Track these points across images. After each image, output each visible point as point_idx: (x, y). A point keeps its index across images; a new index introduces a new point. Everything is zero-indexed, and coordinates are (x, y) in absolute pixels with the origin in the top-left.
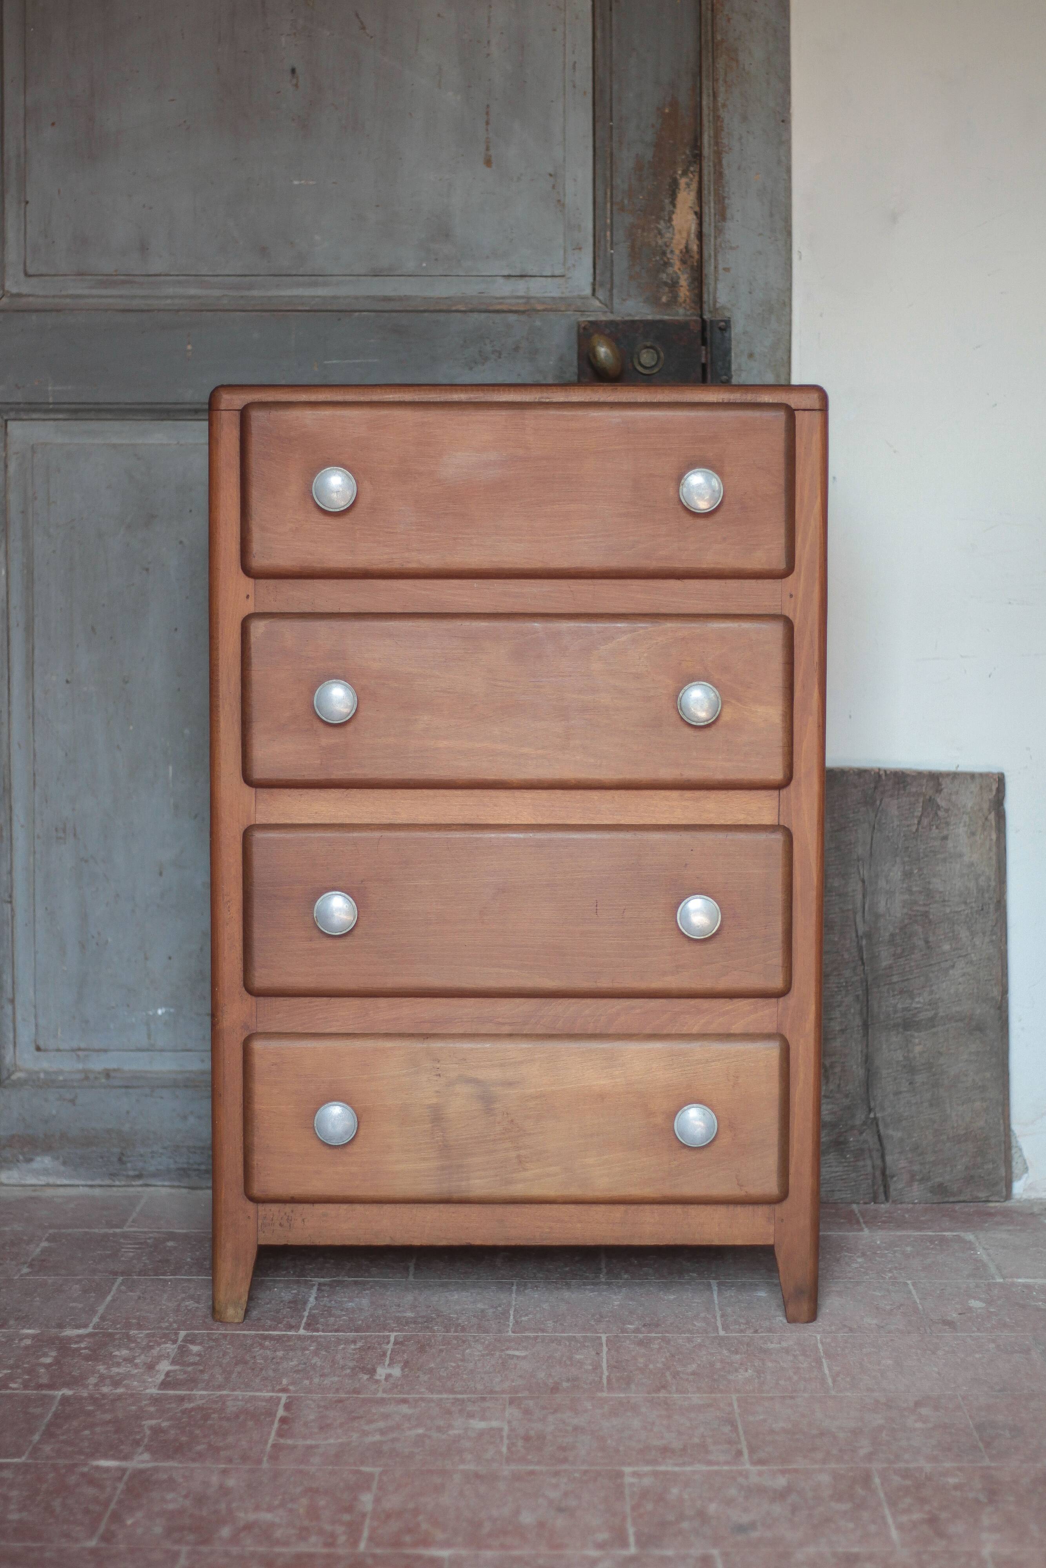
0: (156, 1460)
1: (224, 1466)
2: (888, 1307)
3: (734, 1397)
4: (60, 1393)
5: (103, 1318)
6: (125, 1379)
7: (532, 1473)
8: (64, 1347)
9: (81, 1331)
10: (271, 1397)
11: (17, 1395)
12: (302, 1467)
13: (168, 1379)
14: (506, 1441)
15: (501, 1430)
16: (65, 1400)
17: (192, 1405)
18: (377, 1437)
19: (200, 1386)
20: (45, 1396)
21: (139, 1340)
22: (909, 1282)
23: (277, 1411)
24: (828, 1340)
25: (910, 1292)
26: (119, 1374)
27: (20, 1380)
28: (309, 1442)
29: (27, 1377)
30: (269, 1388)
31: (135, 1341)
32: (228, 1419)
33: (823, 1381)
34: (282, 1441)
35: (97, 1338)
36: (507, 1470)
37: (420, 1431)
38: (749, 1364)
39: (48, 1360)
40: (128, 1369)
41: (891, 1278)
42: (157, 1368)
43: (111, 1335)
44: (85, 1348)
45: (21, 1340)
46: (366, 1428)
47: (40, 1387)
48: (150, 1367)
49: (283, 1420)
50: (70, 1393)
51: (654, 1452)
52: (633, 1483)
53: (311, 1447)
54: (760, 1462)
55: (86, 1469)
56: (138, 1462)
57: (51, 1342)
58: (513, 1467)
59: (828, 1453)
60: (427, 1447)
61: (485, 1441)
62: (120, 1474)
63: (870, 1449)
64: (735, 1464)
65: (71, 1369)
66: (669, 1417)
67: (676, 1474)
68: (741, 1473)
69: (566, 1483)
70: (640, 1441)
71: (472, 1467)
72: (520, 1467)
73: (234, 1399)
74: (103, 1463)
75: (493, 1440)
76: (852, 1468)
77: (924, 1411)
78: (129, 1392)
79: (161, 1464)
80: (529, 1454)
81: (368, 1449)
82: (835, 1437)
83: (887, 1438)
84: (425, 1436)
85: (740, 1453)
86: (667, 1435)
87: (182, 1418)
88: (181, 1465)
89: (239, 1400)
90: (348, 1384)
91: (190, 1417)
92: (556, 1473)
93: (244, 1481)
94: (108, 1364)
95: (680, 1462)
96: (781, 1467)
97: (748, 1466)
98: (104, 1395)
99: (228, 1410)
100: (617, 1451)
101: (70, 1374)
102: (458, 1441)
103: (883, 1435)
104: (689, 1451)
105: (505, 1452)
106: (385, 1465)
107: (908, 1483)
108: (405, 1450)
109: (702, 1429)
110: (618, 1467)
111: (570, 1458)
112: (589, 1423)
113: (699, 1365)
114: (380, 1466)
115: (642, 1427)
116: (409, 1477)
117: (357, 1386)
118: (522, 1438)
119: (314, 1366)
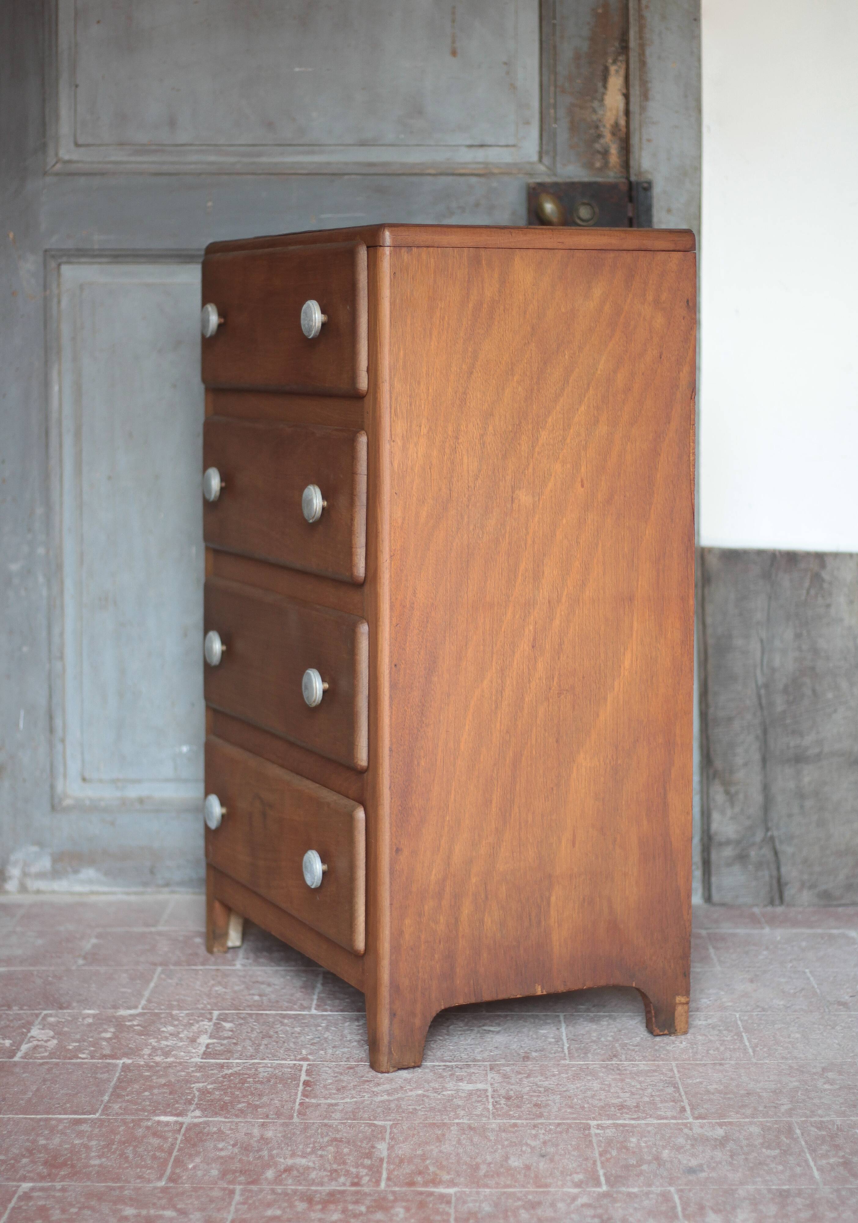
0: (206, 1116)
1: (262, 1120)
2: (792, 991)
3: (674, 1064)
4: (121, 1062)
5: (149, 1001)
6: (173, 1050)
7: (515, 1125)
8: (120, 1024)
9: (133, 1012)
10: (295, 1065)
11: (86, 1063)
12: (325, 1121)
13: (209, 1050)
14: (491, 1100)
15: (486, 1090)
16: (126, 1068)
17: (230, 1071)
18: (386, 1097)
19: (235, 1056)
20: (109, 1064)
21: (181, 1019)
22: (807, 970)
23: (300, 1076)
24: (745, 1018)
25: (809, 979)
26: (168, 1046)
27: (87, 1052)
28: (329, 1101)
29: (92, 1049)
30: (292, 1057)
31: (178, 1020)
32: (262, 1083)
33: (745, 1051)
34: (307, 1100)
35: (146, 1017)
36: (494, 1123)
37: (420, 1092)
39: (108, 1035)
40: (175, 1042)
41: (791, 967)
42: (198, 1041)
43: (157, 1015)
44: (138, 1025)
45: (84, 1018)
46: (375, 1089)
47: (104, 1057)
48: (193, 1040)
49: (306, 1083)
50: (130, 1061)
51: (613, 1109)
52: (599, 1134)
53: (332, 1105)
54: (699, 1117)
55: (149, 1124)
56: (192, 1117)
57: (109, 1020)
58: (499, 1121)
59: (755, 1109)
60: (427, 1105)
61: (473, 1100)
62: (178, 1127)
63: (790, 1106)
64: (680, 1118)
65: (128, 1042)
66: (622, 1080)
67: (633, 1126)
68: (685, 1125)
69: (543, 1134)
70: (600, 1100)
71: (466, 1121)
72: (505, 1121)
73: (264, 1067)
74: (163, 1118)
75: (480, 1099)
76: (776, 1121)
77: (830, 1075)
78: (178, 1061)
79: (210, 1119)
80: (510, 1110)
81: (378, 1107)
82: (760, 1097)
83: (803, 1097)
84: (424, 1096)
85: (683, 1110)
86: (622, 1095)
87: (224, 1082)
88: (227, 1120)
89: (268, 1067)
90: (356, 1054)
91: (230, 1081)
92: (535, 1126)
93: (280, 1133)
94: (157, 1038)
95: (635, 1116)
96: (718, 1121)
97: (691, 1120)
98: (157, 1064)
99: (261, 1075)
100: (583, 1108)
101: (127, 1046)
102: (452, 1100)
103: (799, 1094)
104: (642, 1108)
105: (491, 1109)
106: (394, 1120)
107: (824, 1133)
108: (410, 1107)
109: (650, 1091)
110: (584, 1121)
111: (545, 1114)
112: (557, 1085)
113: (642, 1038)
114: (390, 1120)
115: (601, 1089)
116: (415, 1129)
117: (364, 1056)
118: (504, 1097)
119: (326, 1040)
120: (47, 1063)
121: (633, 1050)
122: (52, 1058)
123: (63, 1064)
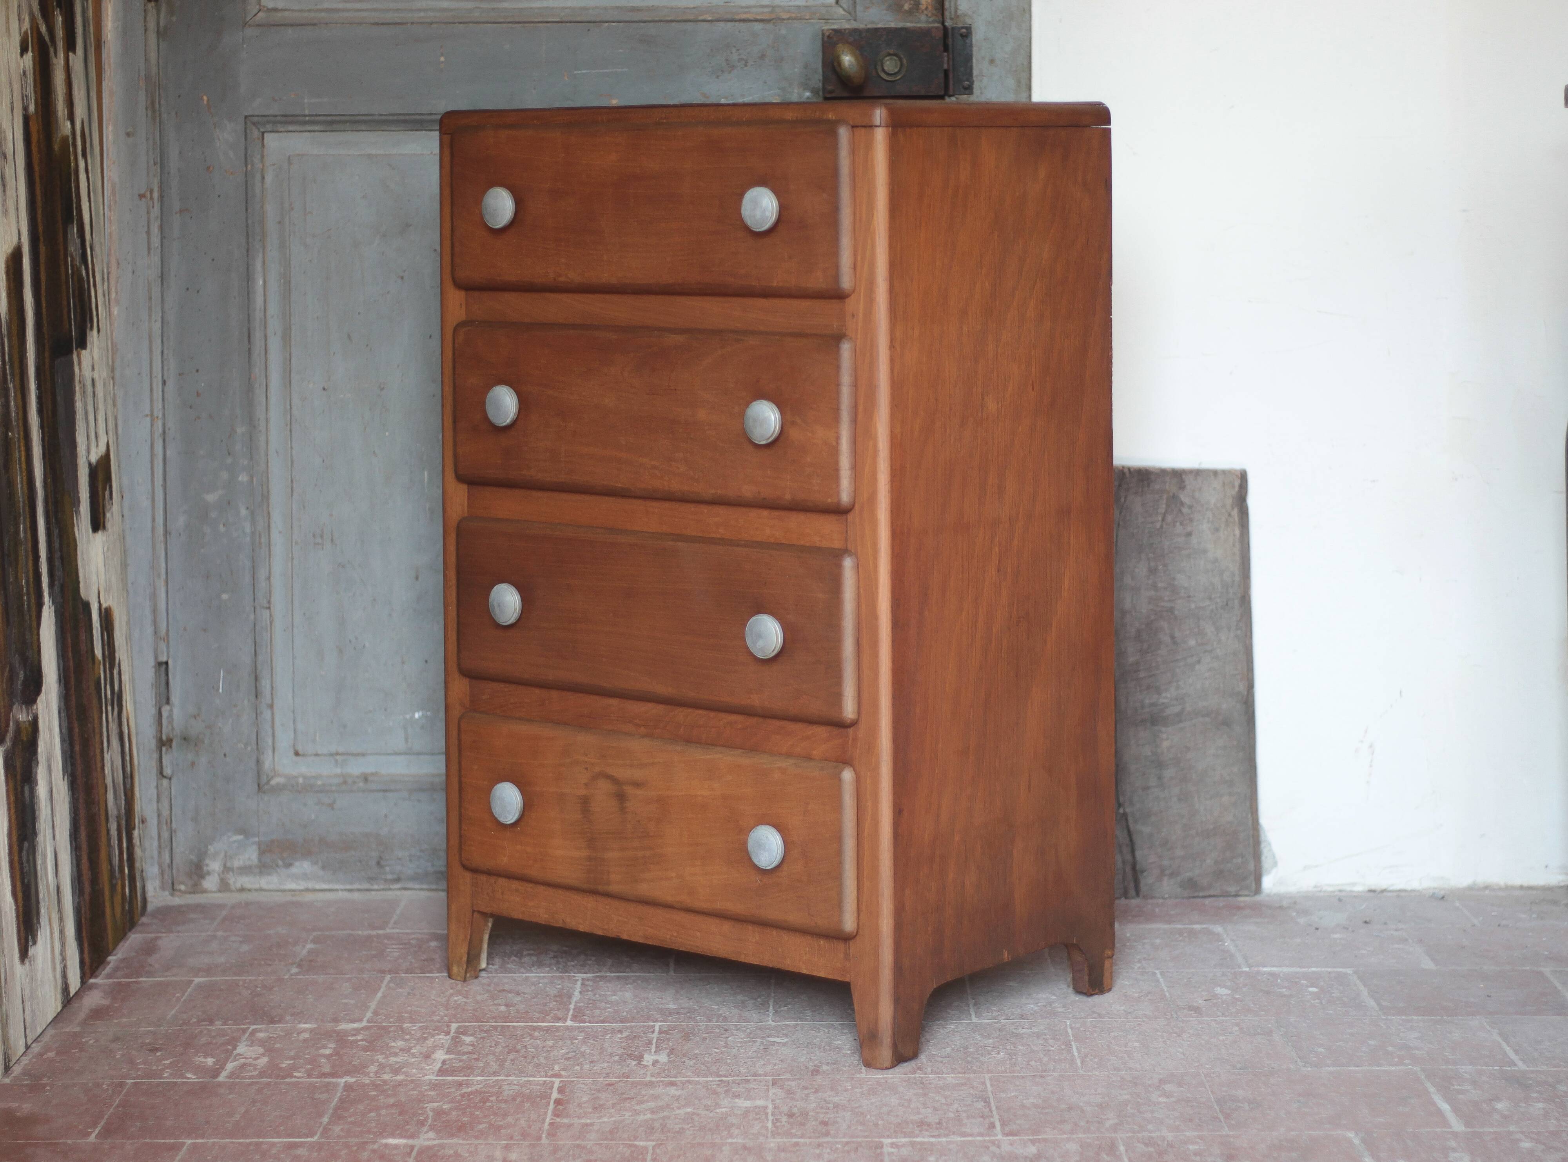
0: (441, 1138)
1: (506, 1142)
2: (1137, 995)
3: (987, 1076)
4: (343, 1080)
5: (376, 1013)
6: (404, 1067)
7: (796, 1144)
8: (341, 1039)
9: (356, 1025)
10: (545, 1082)
11: (302, 1083)
12: (578, 1142)
13: (445, 1067)
14: (770, 1118)
15: (766, 1107)
16: (348, 1087)
17: (470, 1089)
18: (649, 1116)
19: (476, 1072)
20: (329, 1083)
21: (413, 1032)
22: (1157, 971)
23: (551, 1094)
24: (1078, 1025)
25: (1158, 981)
26: (397, 1062)
27: (303, 1070)
28: (583, 1121)
29: (309, 1067)
30: (543, 1074)
31: (409, 1033)
32: (506, 1102)
33: (1072, 1061)
34: (558, 1120)
35: (372, 1031)
36: (773, 1143)
37: (689, 1110)
38: (1001, 1047)
39: (328, 1052)
40: (406, 1058)
41: (1139, 968)
42: (433, 1056)
43: (385, 1028)
44: (362, 1040)
45: (299, 1033)
46: (637, 1107)
47: (324, 1075)
48: (427, 1056)
49: (558, 1102)
50: (352, 1080)
51: (911, 1126)
52: (893, 1153)
53: (587, 1125)
54: (1011, 1134)
55: (376, 1147)
56: (425, 1140)
57: (328, 1035)
58: (779, 1140)
59: (1076, 1124)
60: (696, 1123)
61: (751, 1118)
62: (408, 1150)
63: (1116, 1121)
64: (988, 1135)
65: (351, 1059)
66: (925, 1095)
67: (932, 1144)
68: (993, 1142)
69: (828, 1153)
70: (897, 1116)
71: (740, 1141)
72: (785, 1140)
73: (510, 1084)
74: (391, 1141)
75: (758, 1117)
76: (1098, 1137)
77: (1168, 1087)
78: (409, 1079)
79: (446, 1141)
80: (792, 1128)
81: (640, 1126)
82: (1083, 1111)
83: (1132, 1111)
84: (694, 1114)
85: (992, 1126)
86: (923, 1111)
87: (462, 1101)
88: (465, 1142)
89: (514, 1085)
90: (617, 1069)
91: (470, 1100)
92: (819, 1145)
93: (525, 1155)
94: (386, 1054)
95: (936, 1133)
96: (1031, 1137)
97: (1000, 1137)
98: (385, 1082)
99: (505, 1093)
100: (876, 1125)
101: (350, 1063)
102: (726, 1118)
103: (1129, 1108)
104: (944, 1124)
105: (770, 1127)
106: (658, 1140)
107: (1151, 1149)
108: (676, 1126)
109: (956, 1106)
110: (877, 1140)
111: (832, 1132)
112: (849, 1100)
113: (953, 1049)
114: (653, 1141)
115: (899, 1104)
116: (681, 1149)
117: (626, 1071)
118: (785, 1115)
119: (583, 1054)
120: (256, 1083)
121: (942, 1062)
122: (262, 1078)
123: (275, 1083)
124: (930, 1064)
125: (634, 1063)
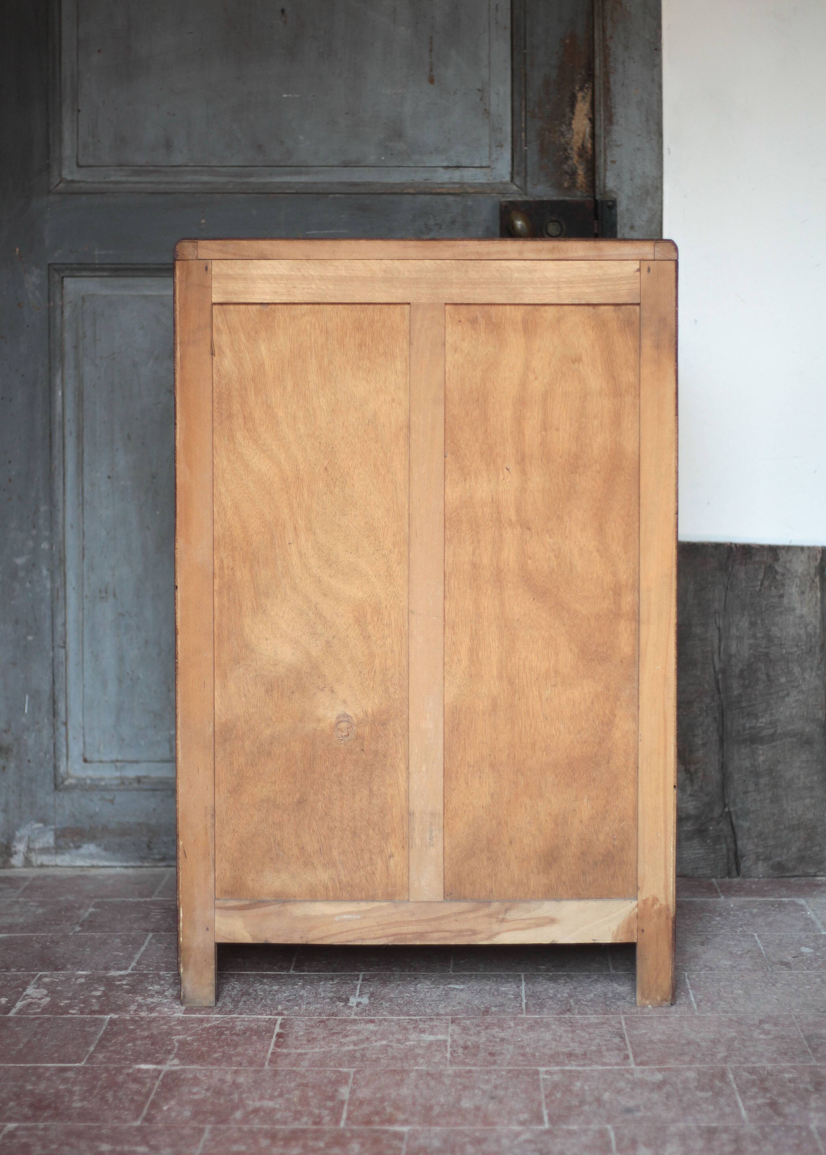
0: (183, 1064)
1: (235, 1068)
2: (739, 953)
3: (622, 1017)
4: (109, 1017)
5: (139, 963)
6: (157, 1007)
7: (470, 1071)
8: (110, 984)
9: (122, 973)
10: (270, 1019)
11: (75, 1018)
12: (294, 1068)
14: (449, 1049)
15: (445, 1041)
16: (112, 1022)
17: (209, 1025)
18: (352, 1047)
19: (215, 1011)
20: (97, 1019)
21: (167, 979)
22: (755, 934)
23: (274, 1029)
24: (694, 976)
25: (756, 942)
26: (152, 1003)
27: (77, 1008)
28: (299, 1051)
29: (82, 1005)
30: (268, 1012)
31: (164, 980)
32: (237, 1035)
33: (690, 1005)
34: (279, 1050)
35: (135, 977)
36: (451, 1070)
37: (384, 1042)
39: (98, 993)
40: (160, 999)
41: (741, 931)
43: (145, 975)
44: (126, 985)
45: (77, 979)
46: (343, 1040)
47: (93, 1012)
48: (177, 998)
49: (279, 1035)
50: (116, 1016)
51: (562, 1057)
52: (546, 1079)
53: (301, 1054)
54: (642, 1063)
55: (130, 1071)
56: (170, 1065)
57: (100, 980)
58: (456, 1068)
59: (693, 1056)
60: (389, 1054)
61: (433, 1049)
62: (156, 1074)
63: (726, 1054)
64: (623, 1065)
65: (116, 999)
66: (573, 1032)
67: (579, 1072)
68: (627, 1071)
69: (495, 1079)
70: (551, 1049)
71: (424, 1068)
72: (461, 1068)
73: (242, 1021)
74: (143, 1066)
75: (439, 1048)
76: (712, 1067)
77: (766, 1026)
78: (161, 1016)
79: (187, 1067)
80: (467, 1058)
81: (345, 1056)
82: (699, 1045)
83: (738, 1046)
84: (387, 1046)
85: (627, 1057)
86: (571, 1044)
87: (202, 1034)
88: (202, 1068)
89: (245, 1021)
90: (328, 1009)
91: (208, 1033)
92: (488, 1072)
93: (251, 1079)
94: (144, 996)
95: (582, 1063)
96: (658, 1067)
97: (633, 1066)
98: (142, 1018)
99: (237, 1028)
100: (534, 1056)
101: (115, 1003)
102: (413, 1050)
103: (736, 1043)
104: (588, 1056)
105: (449, 1057)
106: (358, 1067)
107: (754, 1077)
108: (373, 1056)
109: (598, 1040)
110: (534, 1068)
111: (498, 1062)
112: (512, 1036)
113: (595, 995)
114: (354, 1067)
115: (552, 1039)
116: (377, 1075)
117: (335, 1011)
118: (462, 1047)
119: (301, 997)
120: (39, 1018)
121: (586, 1005)
122: (44, 1014)
123: (54, 1019)
124: (577, 1006)
125: (342, 1004)
